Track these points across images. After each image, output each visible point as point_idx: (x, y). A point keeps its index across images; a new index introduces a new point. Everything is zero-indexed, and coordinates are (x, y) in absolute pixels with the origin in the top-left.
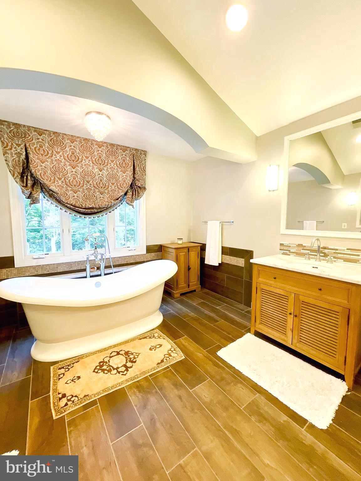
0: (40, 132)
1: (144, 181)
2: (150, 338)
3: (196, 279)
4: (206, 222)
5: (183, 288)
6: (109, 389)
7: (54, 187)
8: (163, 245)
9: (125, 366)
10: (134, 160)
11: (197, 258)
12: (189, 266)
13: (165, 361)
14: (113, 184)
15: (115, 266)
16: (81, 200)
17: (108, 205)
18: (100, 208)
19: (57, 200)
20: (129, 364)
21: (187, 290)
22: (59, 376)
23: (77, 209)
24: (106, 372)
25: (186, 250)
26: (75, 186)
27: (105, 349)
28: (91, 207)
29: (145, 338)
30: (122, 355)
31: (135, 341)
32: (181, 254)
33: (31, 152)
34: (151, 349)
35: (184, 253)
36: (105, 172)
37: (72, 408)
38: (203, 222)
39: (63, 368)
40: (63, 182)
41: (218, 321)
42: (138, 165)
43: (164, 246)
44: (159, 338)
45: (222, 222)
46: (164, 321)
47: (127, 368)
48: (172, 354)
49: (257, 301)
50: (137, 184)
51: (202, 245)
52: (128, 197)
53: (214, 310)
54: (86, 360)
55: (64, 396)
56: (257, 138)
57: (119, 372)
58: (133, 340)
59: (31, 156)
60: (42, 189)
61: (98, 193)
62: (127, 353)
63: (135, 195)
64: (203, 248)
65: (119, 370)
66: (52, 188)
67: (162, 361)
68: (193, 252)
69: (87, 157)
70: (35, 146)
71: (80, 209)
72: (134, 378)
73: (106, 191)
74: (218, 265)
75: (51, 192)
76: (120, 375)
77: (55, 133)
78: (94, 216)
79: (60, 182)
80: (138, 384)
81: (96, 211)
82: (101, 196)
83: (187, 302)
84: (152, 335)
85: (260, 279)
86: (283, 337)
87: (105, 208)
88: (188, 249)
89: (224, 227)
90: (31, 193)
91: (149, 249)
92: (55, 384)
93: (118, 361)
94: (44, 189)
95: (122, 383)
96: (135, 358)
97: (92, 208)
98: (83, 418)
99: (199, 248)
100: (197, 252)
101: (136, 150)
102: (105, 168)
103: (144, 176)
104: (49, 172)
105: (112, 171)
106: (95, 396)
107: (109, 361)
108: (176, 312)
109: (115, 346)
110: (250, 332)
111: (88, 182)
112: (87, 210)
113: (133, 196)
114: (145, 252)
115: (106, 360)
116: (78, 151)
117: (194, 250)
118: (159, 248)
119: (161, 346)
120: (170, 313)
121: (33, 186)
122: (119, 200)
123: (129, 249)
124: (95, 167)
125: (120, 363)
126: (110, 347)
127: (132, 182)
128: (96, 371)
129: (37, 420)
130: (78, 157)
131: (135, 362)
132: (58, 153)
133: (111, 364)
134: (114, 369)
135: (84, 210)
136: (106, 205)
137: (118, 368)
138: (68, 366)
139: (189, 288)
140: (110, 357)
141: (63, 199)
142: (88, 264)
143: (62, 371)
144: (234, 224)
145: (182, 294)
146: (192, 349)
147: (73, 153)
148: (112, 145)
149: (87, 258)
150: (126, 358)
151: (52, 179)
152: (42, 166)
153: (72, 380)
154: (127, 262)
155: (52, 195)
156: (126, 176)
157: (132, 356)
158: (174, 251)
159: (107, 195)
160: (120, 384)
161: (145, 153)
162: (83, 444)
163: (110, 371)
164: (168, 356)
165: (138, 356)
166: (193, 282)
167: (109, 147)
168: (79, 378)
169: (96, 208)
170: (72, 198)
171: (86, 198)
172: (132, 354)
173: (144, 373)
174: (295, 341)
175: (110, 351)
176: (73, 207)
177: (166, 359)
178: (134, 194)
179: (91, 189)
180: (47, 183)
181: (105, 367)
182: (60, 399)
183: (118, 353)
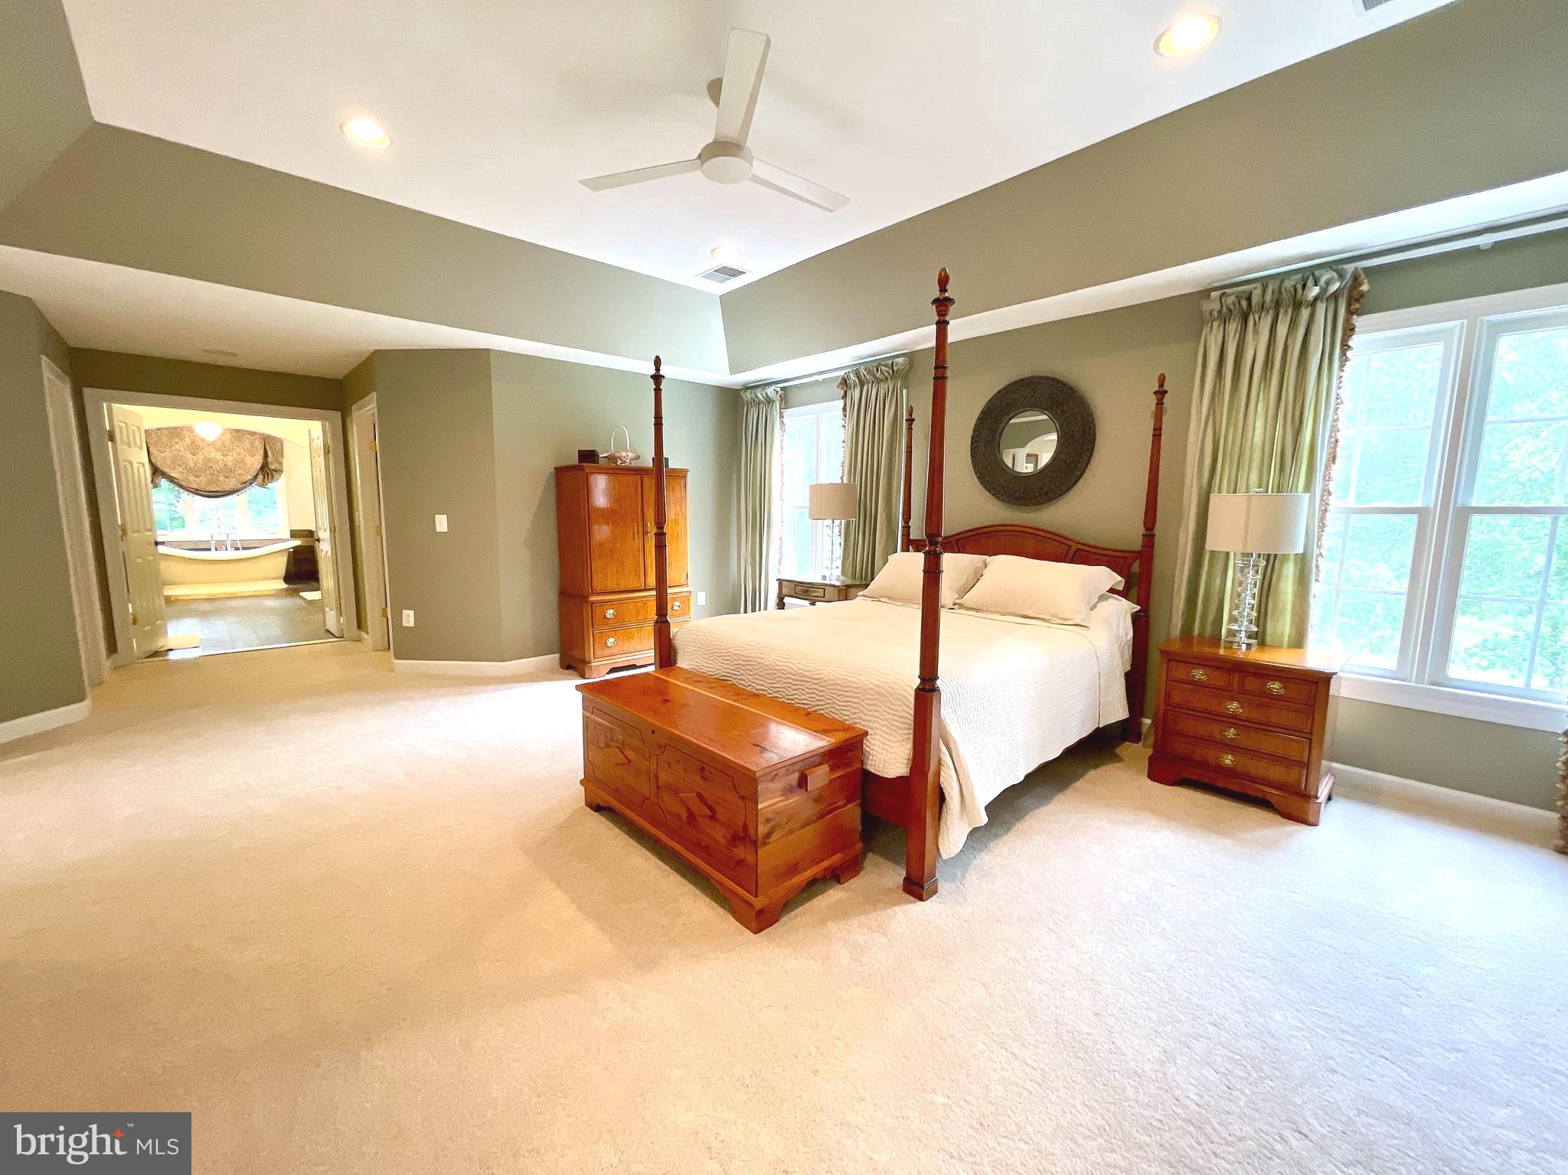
1: (281, 464)
10: (265, 446)
14: (239, 469)
16: (204, 484)
17: (234, 488)
18: (225, 491)
23: (199, 492)
26: (197, 471)
28: (214, 490)
36: (230, 457)
40: (183, 469)
42: (272, 450)
50: (270, 467)
52: (259, 481)
59: (151, 450)
61: (222, 478)
63: (269, 478)
66: (173, 475)
71: (203, 492)
73: (232, 476)
75: (172, 478)
78: (219, 498)
81: (221, 494)
82: (227, 480)
87: (231, 492)
94: (164, 475)
97: (217, 491)
102: (231, 454)
103: (280, 458)
105: (239, 456)
111: (211, 467)
112: (210, 493)
113: (264, 478)
114: (288, 536)
122: (250, 483)
127: (263, 465)
135: (207, 493)
136: (231, 488)
141: (184, 484)
148: (237, 432)
151: (172, 466)
155: (172, 480)
156: (254, 460)
159: (234, 478)
161: (281, 439)
167: (233, 434)
169: (221, 492)
170: (201, 482)
171: (210, 481)
176: (195, 491)
178: (267, 476)
179: (214, 475)
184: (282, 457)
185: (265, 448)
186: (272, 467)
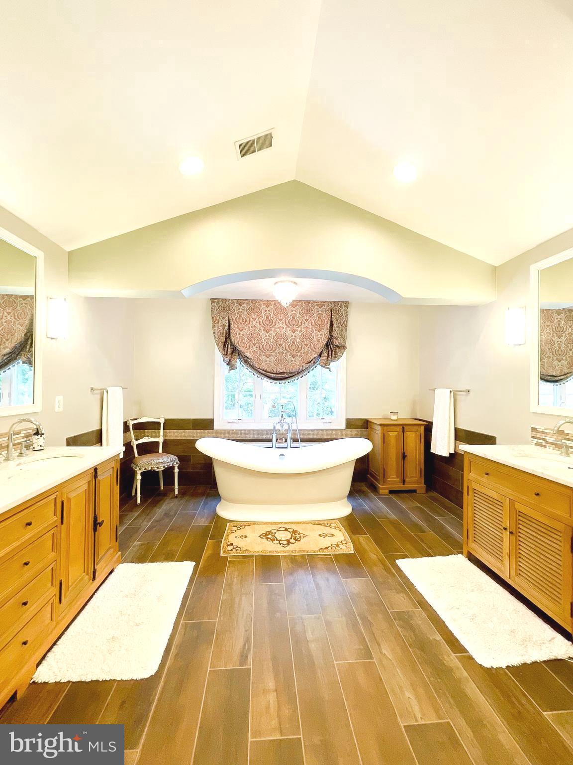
0: (240, 302)
1: (344, 339)
2: (326, 526)
3: (418, 474)
4: (434, 390)
5: (394, 483)
6: (266, 552)
7: (249, 354)
8: (369, 420)
9: (288, 541)
10: (332, 316)
11: (418, 442)
12: (404, 453)
13: (330, 548)
14: (306, 345)
15: (303, 440)
16: (273, 365)
17: (299, 368)
18: (291, 373)
19: (251, 365)
20: (292, 541)
21: (400, 487)
22: (232, 531)
23: (268, 374)
24: (269, 540)
25: (399, 429)
26: (268, 350)
27: (276, 523)
28: (281, 371)
29: (321, 524)
30: (289, 532)
31: (307, 525)
32: (390, 433)
33: (232, 323)
34: (320, 535)
35: (396, 433)
36: (298, 333)
37: (234, 553)
38: (430, 390)
39: (237, 526)
40: (257, 347)
41: (425, 532)
42: (337, 320)
43: (371, 422)
44: (336, 528)
45: (454, 391)
46: (351, 514)
47: (289, 543)
48: (341, 546)
49: (469, 508)
50: (335, 342)
51: (427, 423)
52: (322, 360)
53: (429, 520)
54: (256, 526)
55: (232, 544)
56: (495, 269)
57: (280, 544)
58: (306, 523)
59: (232, 326)
60: (239, 355)
61: (289, 357)
62: (294, 532)
63: (332, 356)
64: (428, 428)
65: (281, 542)
66: (248, 354)
67: (327, 548)
68: (411, 433)
69: (281, 320)
70: (236, 317)
71: (271, 374)
72: (292, 552)
73: (299, 354)
74: (448, 455)
75: (246, 358)
76: (281, 546)
77: (253, 301)
78: (285, 381)
79: (254, 347)
80: (293, 557)
81: (286, 376)
82: (293, 359)
83: (395, 502)
84: (329, 524)
85: (472, 474)
86: (499, 565)
87: (297, 373)
88: (403, 428)
89: (458, 398)
90: (230, 360)
91: (351, 424)
92: (228, 535)
93: (283, 536)
94: (240, 354)
95: (280, 552)
96: (300, 537)
97: (283, 373)
98: (241, 562)
99: (423, 428)
100: (418, 433)
101: (335, 303)
102: (299, 329)
103: (344, 333)
104: (246, 338)
105: (307, 331)
106: (253, 553)
107: (275, 533)
108: (372, 509)
109: (286, 523)
110: (462, 553)
111: (280, 345)
112: (277, 376)
113: (328, 357)
114: (343, 427)
115: (273, 531)
116: (272, 314)
117: (414, 430)
118: (364, 423)
119: (333, 535)
120: (364, 510)
121: (232, 353)
122: (312, 363)
123: (323, 421)
124: (288, 329)
125: (285, 537)
126: (281, 523)
127: (328, 340)
128: (261, 536)
129: (210, 552)
130: (272, 321)
131: (299, 541)
132: (254, 319)
133: (276, 535)
134: (277, 540)
135: (275, 375)
136: (296, 369)
137: (281, 540)
138: (241, 526)
139: (404, 484)
140: (278, 530)
141: (256, 364)
142: (274, 433)
143: (236, 528)
144: (471, 393)
145: (391, 492)
146: (367, 547)
147: (267, 318)
148: (307, 302)
149: (274, 427)
150: (292, 535)
151: (248, 345)
152: (240, 334)
153: (241, 537)
154: (321, 436)
155: (246, 361)
156: (321, 335)
157: (298, 536)
158: (379, 428)
159: (299, 357)
160: (277, 552)
161: (346, 304)
162: (235, 577)
163: (273, 540)
164: (336, 546)
165: (304, 537)
166: (411, 477)
167: (304, 305)
168: (246, 537)
169: (287, 373)
170: (266, 363)
171: (278, 361)
172: (299, 534)
173: (304, 551)
174: (513, 573)
175: (280, 526)
176: (265, 372)
177: (332, 548)
178: (330, 354)
179: (283, 353)
180: (242, 349)
181: (270, 536)
182: (228, 545)
183: (286, 530)
184: (346, 330)
185: (331, 322)
186: (336, 342)
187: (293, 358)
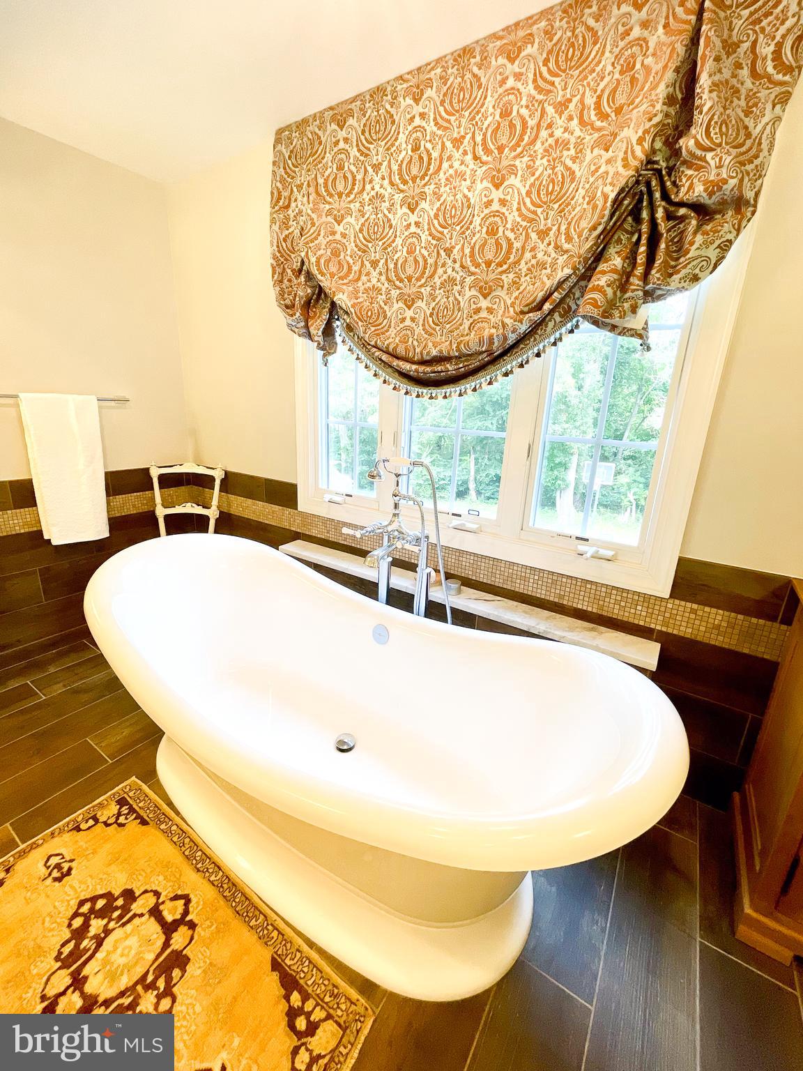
186: (691, 186)
187: (485, 297)
